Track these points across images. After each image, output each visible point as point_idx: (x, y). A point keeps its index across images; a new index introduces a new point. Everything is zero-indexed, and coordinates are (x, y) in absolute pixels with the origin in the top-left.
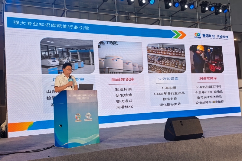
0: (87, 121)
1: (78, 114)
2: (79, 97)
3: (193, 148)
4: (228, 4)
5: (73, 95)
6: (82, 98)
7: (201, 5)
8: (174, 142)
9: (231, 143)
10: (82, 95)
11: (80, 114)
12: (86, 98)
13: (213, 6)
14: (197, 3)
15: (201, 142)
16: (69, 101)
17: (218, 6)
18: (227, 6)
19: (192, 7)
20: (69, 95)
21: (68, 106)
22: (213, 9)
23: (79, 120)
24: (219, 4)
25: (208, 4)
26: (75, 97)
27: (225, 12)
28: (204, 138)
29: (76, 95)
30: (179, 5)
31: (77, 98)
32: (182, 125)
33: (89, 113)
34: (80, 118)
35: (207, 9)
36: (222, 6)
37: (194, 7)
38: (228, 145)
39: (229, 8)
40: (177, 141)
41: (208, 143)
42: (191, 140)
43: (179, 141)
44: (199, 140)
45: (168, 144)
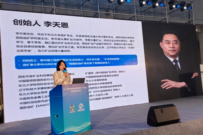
0: (80, 111)
1: (72, 105)
2: (73, 90)
3: (172, 132)
4: (191, 2)
5: (68, 89)
6: (76, 91)
7: (169, 3)
8: (157, 127)
9: (202, 126)
10: (75, 88)
11: (74, 106)
12: (79, 90)
13: (179, 4)
14: (166, 1)
15: (179, 127)
16: (64, 94)
17: (183, 4)
18: (190, 4)
19: (162, 5)
20: (64, 89)
21: (63, 99)
22: (179, 6)
23: (73, 111)
24: (184, 2)
25: (175, 2)
26: (70, 91)
27: (189, 9)
28: (180, 123)
29: (70, 89)
30: (151, 3)
31: (71, 91)
32: (162, 112)
33: (82, 104)
34: (74, 109)
35: (174, 6)
36: (186, 4)
37: (164, 5)
38: (200, 127)
39: (192, 5)
40: (158, 127)
41: (184, 127)
42: (170, 125)
43: (160, 127)
44: (176, 125)
45: (151, 130)
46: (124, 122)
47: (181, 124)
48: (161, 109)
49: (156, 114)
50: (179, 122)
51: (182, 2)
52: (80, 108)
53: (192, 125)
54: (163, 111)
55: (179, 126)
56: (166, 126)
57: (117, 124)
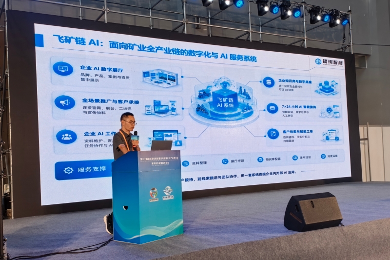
0: (166, 199)
1: (154, 189)
2: (155, 162)
3: (329, 242)
5: (147, 159)
6: (160, 163)
7: (310, 12)
10: (159, 158)
11: (156, 190)
12: (165, 163)
13: (327, 15)
14: (305, 9)
16: (141, 168)
17: (334, 15)
18: (347, 14)
19: (297, 14)
20: (141, 159)
21: (139, 177)
22: (327, 18)
23: (155, 199)
26: (150, 162)
27: (344, 23)
28: (343, 227)
29: (150, 159)
30: (279, 10)
31: (152, 163)
33: (169, 187)
34: (156, 195)
35: (319, 18)
36: (340, 14)
39: (349, 17)
40: (306, 233)
41: (349, 233)
42: (325, 230)
43: (310, 232)
44: (336, 229)
45: (294, 237)
46: (238, 222)
47: (345, 228)
48: (311, 202)
49: (302, 208)
50: (341, 224)
51: (332, 10)
52: (166, 194)
53: (363, 231)
54: (315, 205)
55: (342, 232)
56: (320, 230)
57: (227, 226)
